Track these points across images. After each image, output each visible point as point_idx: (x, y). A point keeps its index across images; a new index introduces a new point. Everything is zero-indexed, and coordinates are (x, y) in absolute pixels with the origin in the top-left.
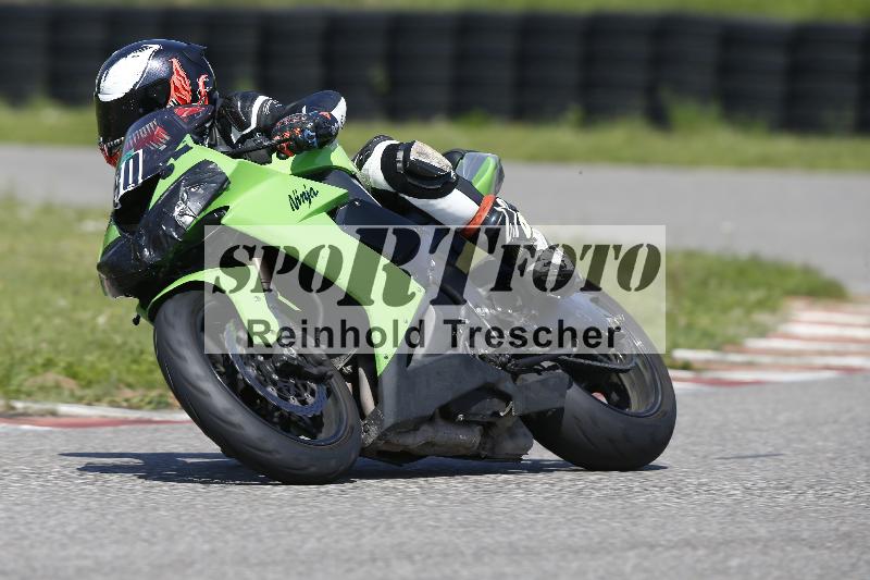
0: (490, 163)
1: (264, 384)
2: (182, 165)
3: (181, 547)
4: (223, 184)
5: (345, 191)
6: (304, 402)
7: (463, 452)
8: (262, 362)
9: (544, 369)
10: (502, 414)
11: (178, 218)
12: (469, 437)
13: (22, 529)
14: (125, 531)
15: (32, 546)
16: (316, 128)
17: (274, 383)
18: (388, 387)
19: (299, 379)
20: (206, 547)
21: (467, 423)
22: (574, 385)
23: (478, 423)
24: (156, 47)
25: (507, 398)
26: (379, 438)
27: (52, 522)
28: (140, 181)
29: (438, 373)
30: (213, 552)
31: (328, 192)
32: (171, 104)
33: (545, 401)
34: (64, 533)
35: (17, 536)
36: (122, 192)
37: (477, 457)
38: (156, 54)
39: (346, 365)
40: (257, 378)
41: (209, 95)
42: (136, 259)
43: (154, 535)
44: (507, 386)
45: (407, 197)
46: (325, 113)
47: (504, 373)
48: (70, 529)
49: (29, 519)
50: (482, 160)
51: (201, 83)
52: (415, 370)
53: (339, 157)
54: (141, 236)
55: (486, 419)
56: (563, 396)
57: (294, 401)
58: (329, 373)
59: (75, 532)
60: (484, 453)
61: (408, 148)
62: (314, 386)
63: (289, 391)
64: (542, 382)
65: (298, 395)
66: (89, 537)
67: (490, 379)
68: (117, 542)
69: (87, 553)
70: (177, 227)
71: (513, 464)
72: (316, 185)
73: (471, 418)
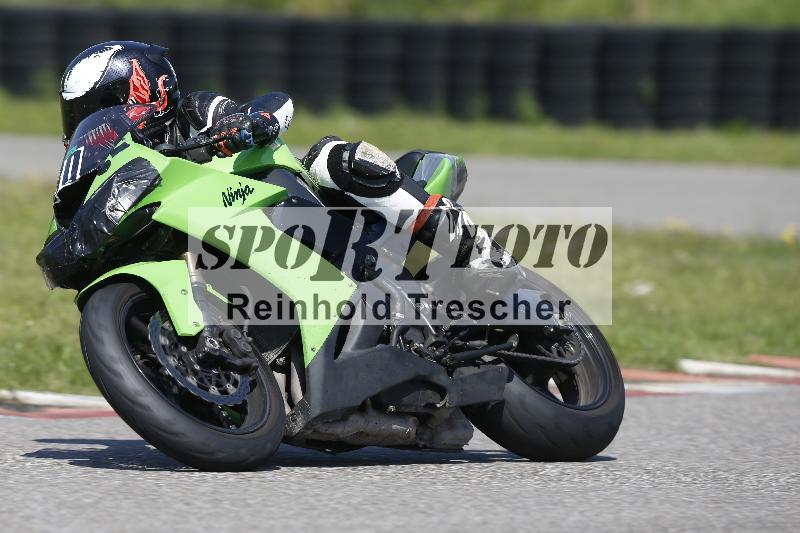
0: (447, 163)
1: (184, 374)
2: (117, 162)
3: (455, 519)
4: (156, 181)
5: (283, 189)
6: (225, 392)
7: (401, 442)
8: (185, 354)
9: (485, 363)
10: (438, 405)
11: (108, 213)
12: (404, 428)
13: (312, 500)
14: (404, 503)
15: (320, 516)
16: (253, 128)
17: (195, 373)
18: (316, 378)
19: (223, 370)
20: (478, 519)
21: (399, 415)
22: (516, 378)
23: (414, 414)
24: (118, 47)
25: (442, 392)
26: (306, 427)
27: (339, 495)
28: (78, 177)
29: (367, 366)
30: (484, 523)
31: (265, 190)
32: (131, 102)
33: (484, 393)
34: (349, 504)
35: (305, 507)
36: (61, 187)
37: (415, 447)
38: (118, 54)
39: (279, 357)
40: (176, 368)
41: (168, 93)
42: (70, 252)
43: (430, 507)
44: (442, 379)
45: (352, 195)
46: (265, 114)
47: (438, 366)
48: (355, 501)
49: (317, 491)
50: (438, 161)
51: (160, 82)
52: (344, 362)
53: (283, 156)
54: (74, 230)
55: (421, 410)
56: (502, 389)
57: (214, 390)
58: (254, 365)
59: (360, 504)
60: (421, 443)
61: (353, 148)
62: (238, 377)
63: (210, 381)
64: (480, 376)
65: (219, 385)
66: (372, 509)
67: (422, 372)
68: (396, 513)
69: (368, 522)
70: (108, 221)
71: (453, 453)
72: (252, 183)
73: (403, 409)
